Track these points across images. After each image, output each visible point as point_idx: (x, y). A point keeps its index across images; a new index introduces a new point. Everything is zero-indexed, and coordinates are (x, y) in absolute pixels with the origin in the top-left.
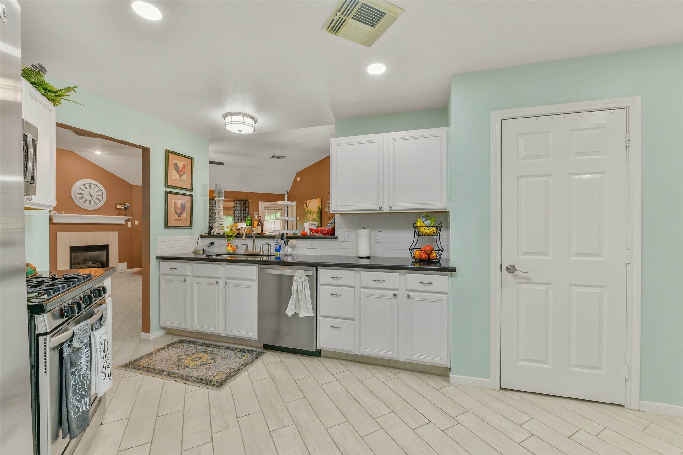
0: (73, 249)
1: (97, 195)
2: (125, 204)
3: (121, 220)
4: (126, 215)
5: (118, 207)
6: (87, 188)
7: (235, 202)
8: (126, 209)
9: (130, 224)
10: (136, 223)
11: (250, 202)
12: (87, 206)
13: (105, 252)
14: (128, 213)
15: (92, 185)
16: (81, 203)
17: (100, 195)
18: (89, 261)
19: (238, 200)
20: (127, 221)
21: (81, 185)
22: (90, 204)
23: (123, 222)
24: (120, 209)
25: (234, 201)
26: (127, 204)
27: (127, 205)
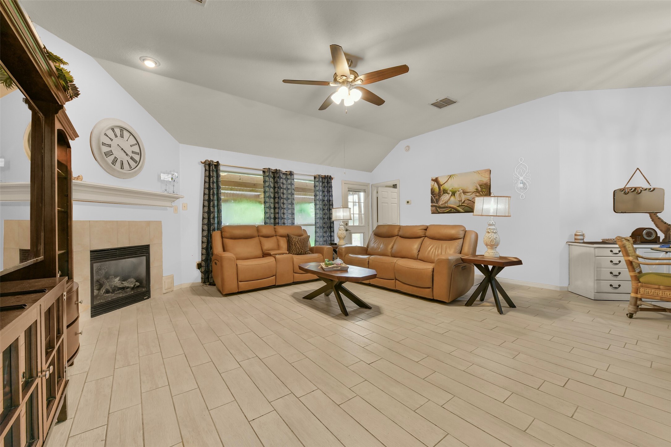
6: (117, 137)
17: (137, 153)
18: (116, 276)
21: (108, 129)
22: (121, 168)
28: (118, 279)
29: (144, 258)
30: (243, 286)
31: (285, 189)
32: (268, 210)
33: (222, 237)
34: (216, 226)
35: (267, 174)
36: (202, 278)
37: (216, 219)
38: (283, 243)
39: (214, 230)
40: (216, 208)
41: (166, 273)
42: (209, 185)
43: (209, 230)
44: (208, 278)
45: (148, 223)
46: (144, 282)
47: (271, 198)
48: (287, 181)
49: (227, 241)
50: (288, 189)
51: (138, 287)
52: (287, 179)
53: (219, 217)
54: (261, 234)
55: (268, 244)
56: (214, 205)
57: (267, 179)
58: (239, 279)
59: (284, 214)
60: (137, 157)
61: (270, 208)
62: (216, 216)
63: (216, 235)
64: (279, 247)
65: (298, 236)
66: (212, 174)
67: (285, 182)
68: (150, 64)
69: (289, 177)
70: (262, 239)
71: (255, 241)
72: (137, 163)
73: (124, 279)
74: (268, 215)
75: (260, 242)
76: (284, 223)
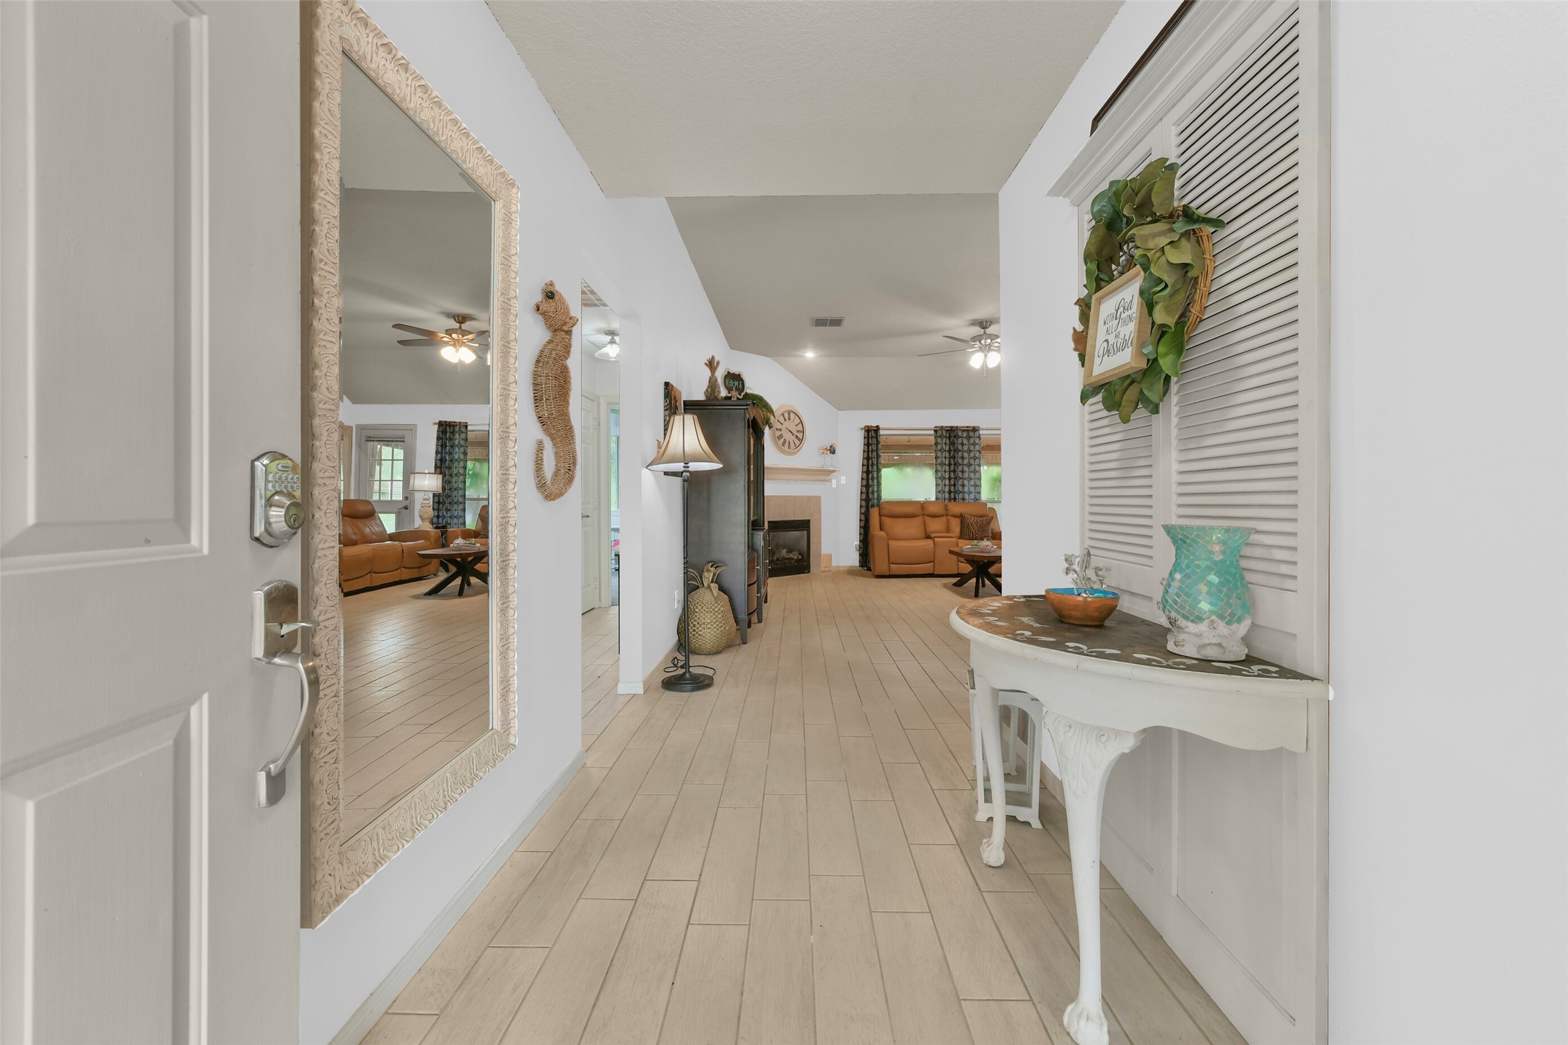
28: (785, 550)
29: (806, 532)
30: (896, 569)
31: (966, 451)
32: (939, 481)
33: (880, 515)
34: (876, 501)
35: (939, 434)
36: (860, 562)
37: (876, 493)
38: (956, 526)
39: (873, 506)
40: (875, 480)
41: (824, 551)
42: (868, 454)
43: (867, 507)
44: (866, 562)
45: (809, 498)
46: (805, 556)
47: (945, 464)
48: (968, 441)
49: (885, 520)
50: (971, 451)
51: (800, 560)
52: (969, 438)
53: (879, 491)
54: (926, 512)
55: (935, 526)
56: (873, 477)
57: (939, 440)
58: (891, 561)
59: (963, 486)
60: (800, 435)
61: (943, 478)
62: (876, 490)
63: (874, 513)
64: (948, 529)
65: (980, 517)
66: (870, 442)
67: (965, 441)
68: (810, 355)
69: (971, 434)
70: (927, 519)
71: (918, 521)
72: (801, 440)
73: (790, 551)
74: (940, 488)
75: (925, 522)
76: (963, 499)
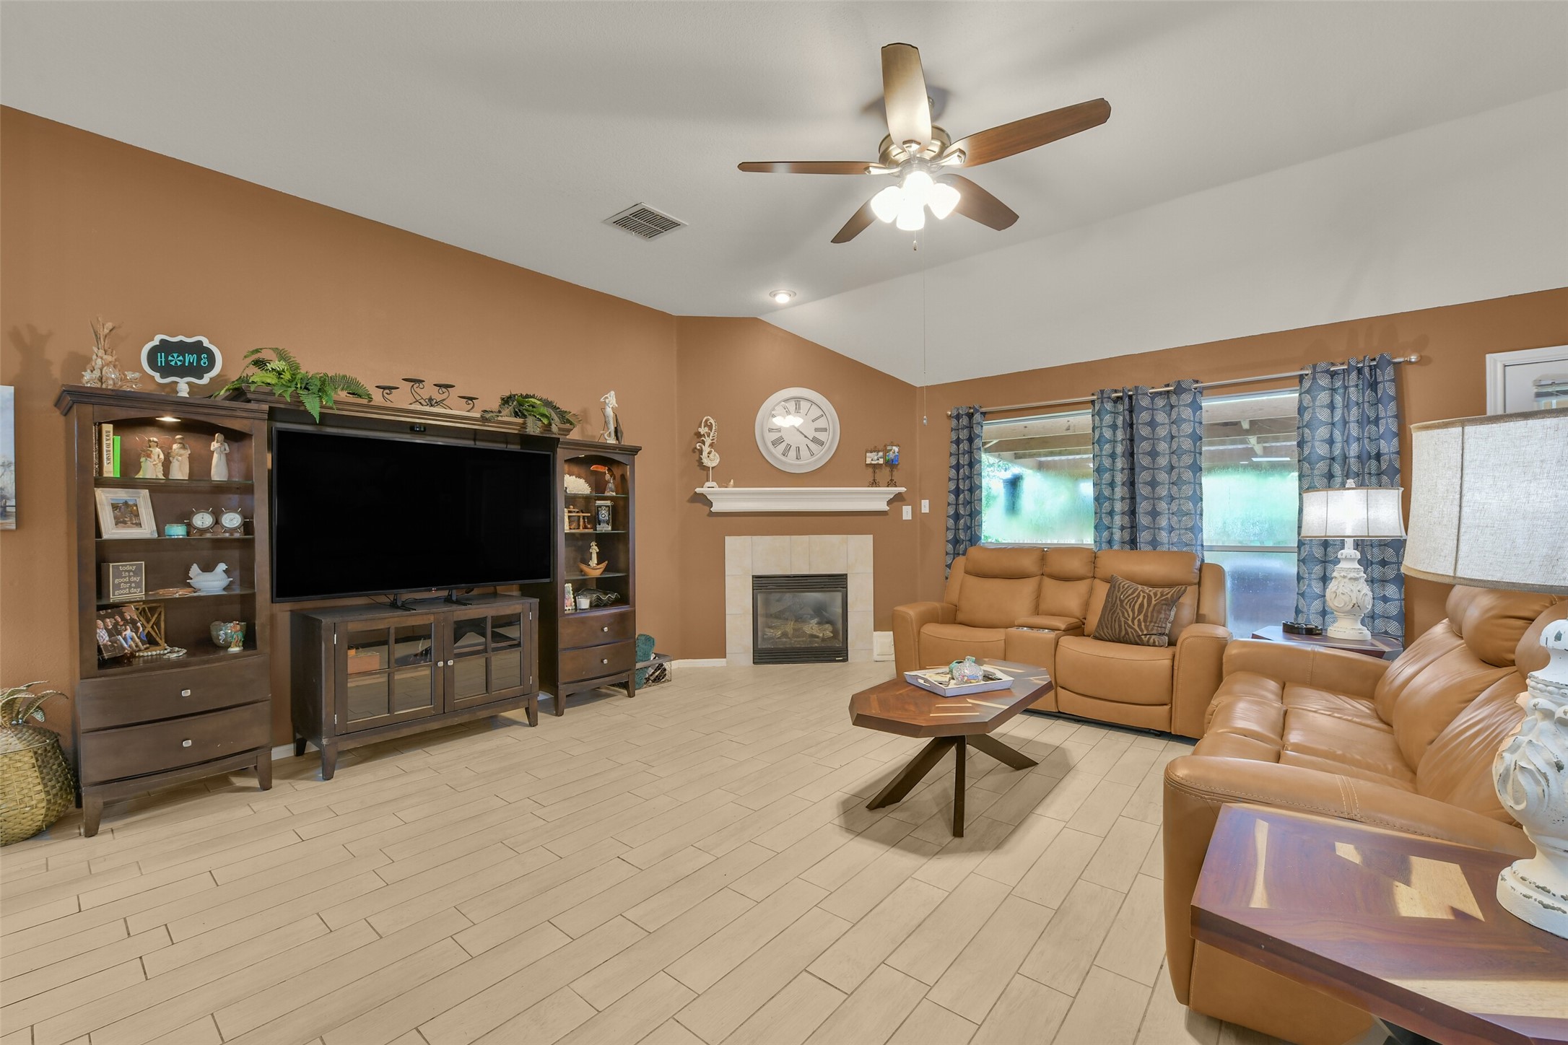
0: (762, 584)
1: (816, 430)
2: (889, 448)
3: (875, 499)
4: (891, 483)
5: (868, 461)
7: (1307, 384)
8: (891, 464)
9: (907, 512)
10: (925, 506)
11: (1409, 367)
12: (790, 464)
13: (838, 596)
14: (897, 475)
15: (803, 403)
16: (775, 457)
19: (1327, 371)
20: (897, 500)
23: (883, 506)
24: (875, 467)
25: (1301, 377)
26: (894, 448)
27: (894, 452)
